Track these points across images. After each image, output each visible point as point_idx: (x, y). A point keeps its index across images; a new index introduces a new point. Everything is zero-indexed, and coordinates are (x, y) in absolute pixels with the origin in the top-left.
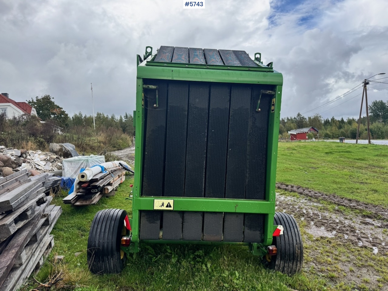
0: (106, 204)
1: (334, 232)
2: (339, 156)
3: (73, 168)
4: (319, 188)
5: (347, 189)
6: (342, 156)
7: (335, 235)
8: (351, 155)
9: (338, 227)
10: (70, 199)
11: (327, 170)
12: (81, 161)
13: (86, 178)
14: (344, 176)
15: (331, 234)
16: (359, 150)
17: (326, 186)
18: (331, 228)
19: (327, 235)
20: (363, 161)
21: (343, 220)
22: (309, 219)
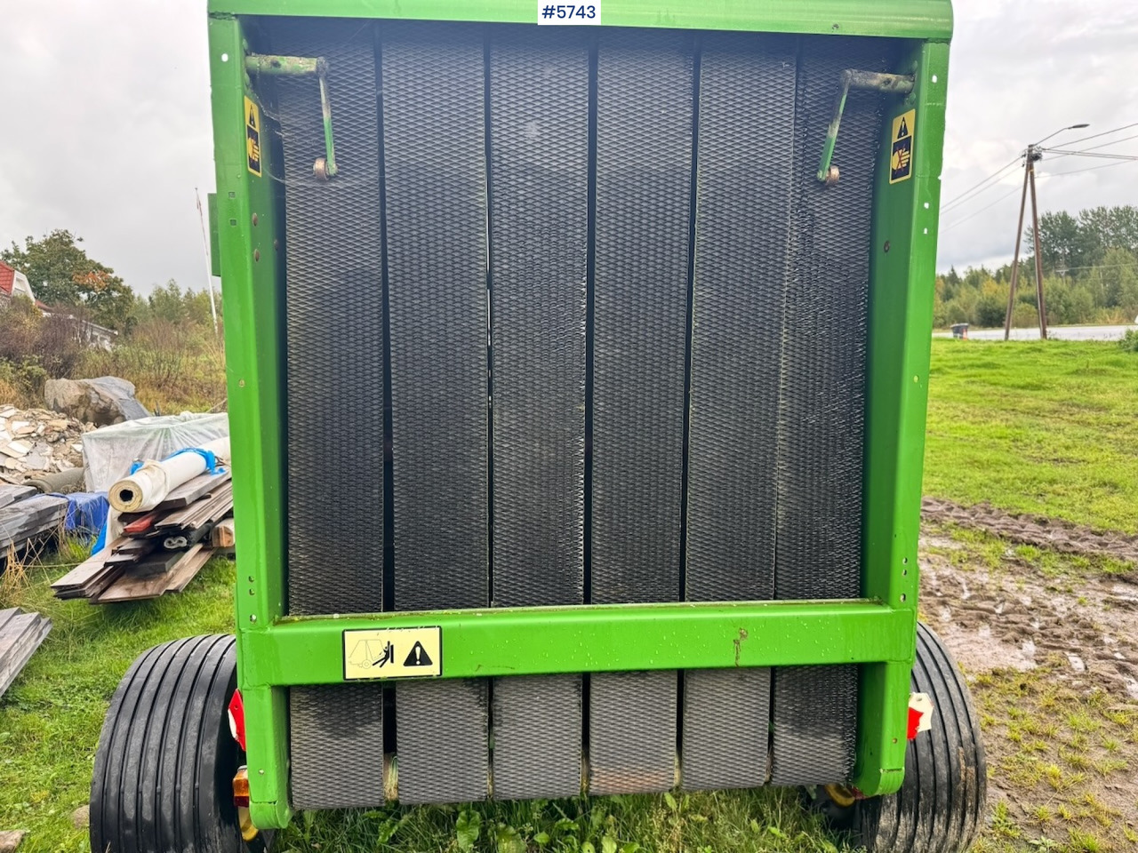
0: (226, 584)
1: (1029, 647)
2: (966, 379)
3: (119, 459)
4: (933, 487)
5: (1019, 484)
6: (973, 379)
7: (1038, 658)
8: (1001, 374)
9: (1036, 625)
10: (81, 582)
11: (938, 423)
12: (144, 436)
13: (138, 499)
14: (997, 440)
15: (1018, 653)
16: (1019, 358)
17: (954, 478)
18: (1014, 629)
19: (1008, 657)
20: (1040, 392)
21: (1045, 598)
22: (931, 600)
